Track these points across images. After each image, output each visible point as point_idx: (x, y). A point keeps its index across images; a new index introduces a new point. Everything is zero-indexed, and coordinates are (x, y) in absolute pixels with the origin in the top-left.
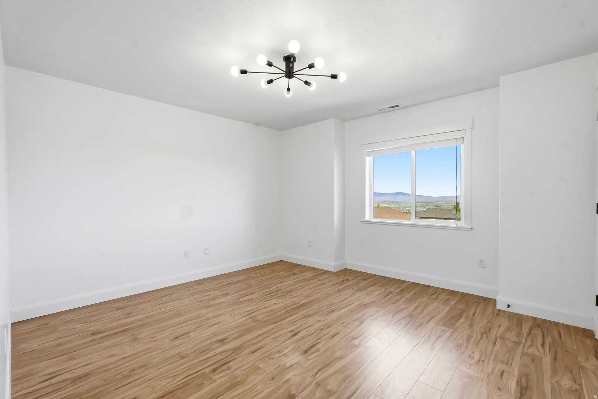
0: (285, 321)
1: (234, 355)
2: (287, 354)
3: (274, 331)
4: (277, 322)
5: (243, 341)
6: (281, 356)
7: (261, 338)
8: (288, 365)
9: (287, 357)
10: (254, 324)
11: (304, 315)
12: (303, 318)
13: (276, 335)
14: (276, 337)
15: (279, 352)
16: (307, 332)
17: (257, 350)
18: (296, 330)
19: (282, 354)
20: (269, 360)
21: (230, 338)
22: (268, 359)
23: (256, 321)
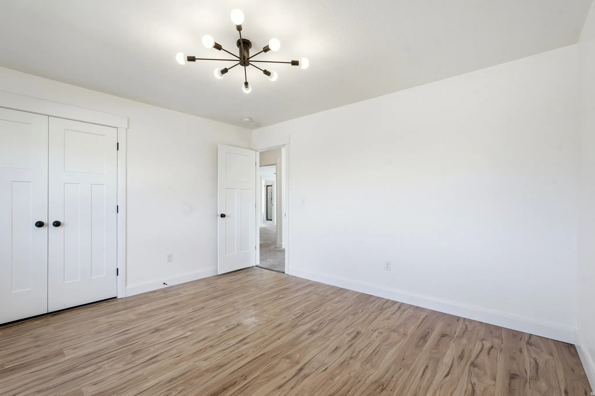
0: (251, 358)
1: (296, 322)
2: (253, 324)
3: (265, 344)
4: (261, 355)
5: (293, 332)
6: (259, 322)
7: (278, 336)
8: (254, 318)
9: (254, 322)
10: (289, 353)
11: (221, 370)
12: (226, 363)
13: (262, 339)
14: (263, 336)
15: (260, 325)
16: (230, 342)
17: (277, 326)
18: (240, 345)
19: (257, 324)
20: (267, 320)
21: (307, 335)
22: (269, 320)
23: (288, 357)
